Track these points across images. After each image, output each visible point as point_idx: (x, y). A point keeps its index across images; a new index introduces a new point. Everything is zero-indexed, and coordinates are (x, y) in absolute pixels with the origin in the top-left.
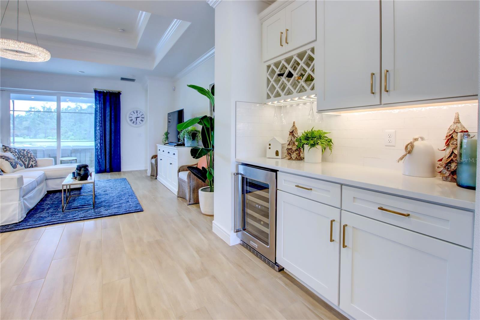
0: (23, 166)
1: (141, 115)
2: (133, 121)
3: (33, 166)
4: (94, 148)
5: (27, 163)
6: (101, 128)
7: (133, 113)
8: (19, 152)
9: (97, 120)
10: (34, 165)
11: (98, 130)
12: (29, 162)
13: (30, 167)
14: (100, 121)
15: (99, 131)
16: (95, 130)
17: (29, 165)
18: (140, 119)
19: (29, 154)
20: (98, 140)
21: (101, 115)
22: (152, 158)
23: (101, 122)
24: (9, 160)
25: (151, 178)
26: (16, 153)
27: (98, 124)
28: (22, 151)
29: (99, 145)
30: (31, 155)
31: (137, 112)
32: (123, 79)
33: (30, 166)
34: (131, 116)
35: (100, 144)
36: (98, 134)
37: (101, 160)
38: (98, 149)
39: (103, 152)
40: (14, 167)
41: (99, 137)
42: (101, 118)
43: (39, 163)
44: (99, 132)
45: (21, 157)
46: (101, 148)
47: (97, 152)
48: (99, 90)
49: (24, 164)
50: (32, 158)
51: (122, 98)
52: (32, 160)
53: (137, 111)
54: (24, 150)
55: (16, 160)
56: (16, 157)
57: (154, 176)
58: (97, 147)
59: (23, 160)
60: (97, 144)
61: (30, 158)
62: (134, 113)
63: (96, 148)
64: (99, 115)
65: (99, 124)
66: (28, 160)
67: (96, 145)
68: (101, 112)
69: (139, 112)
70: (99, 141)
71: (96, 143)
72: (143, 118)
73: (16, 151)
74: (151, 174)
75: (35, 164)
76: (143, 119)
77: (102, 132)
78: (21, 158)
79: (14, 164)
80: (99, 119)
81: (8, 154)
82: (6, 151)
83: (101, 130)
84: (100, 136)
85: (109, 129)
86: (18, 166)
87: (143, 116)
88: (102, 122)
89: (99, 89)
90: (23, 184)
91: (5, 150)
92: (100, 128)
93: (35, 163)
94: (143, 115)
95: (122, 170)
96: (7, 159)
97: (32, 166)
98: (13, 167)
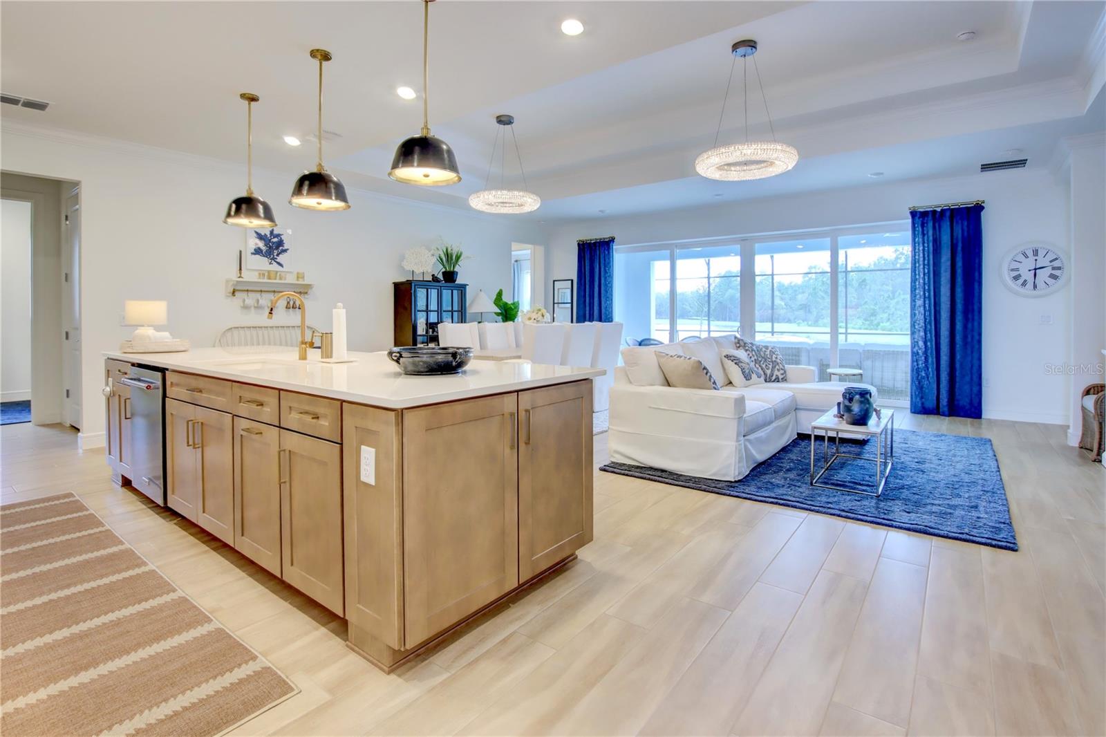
0: (762, 379)
1: (1051, 262)
2: (1021, 281)
3: (778, 378)
4: (909, 350)
5: (768, 372)
6: (927, 302)
7: (1021, 258)
8: (758, 351)
9: (917, 283)
10: (781, 377)
11: (920, 306)
12: (772, 370)
13: (774, 381)
14: (924, 284)
15: (922, 308)
16: (913, 307)
17: (772, 376)
18: (1048, 271)
19: (774, 356)
20: (919, 331)
21: (926, 271)
22: (1087, 392)
23: (927, 288)
24: (740, 364)
25: (1082, 456)
26: (754, 353)
27: (919, 292)
28: (764, 349)
29: (921, 344)
30: (776, 358)
31: (1036, 253)
32: (986, 167)
33: (774, 378)
34: (1015, 265)
35: (925, 343)
36: (920, 318)
37: (925, 383)
38: (918, 353)
39: (932, 361)
40: (747, 377)
41: (922, 324)
42: (926, 278)
43: (789, 375)
44: (923, 312)
45: (760, 359)
46: (925, 353)
47: (917, 361)
48: (922, 210)
49: (765, 374)
50: (778, 364)
51: (986, 218)
52: (777, 367)
53: (1037, 251)
54: (767, 347)
55: (752, 364)
56: (753, 359)
57: (1092, 451)
58: (916, 348)
59: (764, 366)
60: (917, 342)
61: (775, 363)
62: (1027, 257)
63: (913, 353)
64: (922, 270)
65: (922, 293)
66: (771, 366)
67: (914, 344)
68: (926, 262)
69: (1041, 253)
70: (922, 334)
71: (913, 339)
72: (1059, 268)
73: (754, 348)
74: (1081, 442)
75: (782, 376)
76: (1056, 273)
77: (930, 311)
78: (760, 361)
79: (747, 371)
80: (921, 281)
81: (741, 354)
82: (739, 347)
83: (927, 305)
84: (925, 321)
85: (949, 303)
86: (754, 376)
87: (1056, 264)
88: (929, 287)
89: (921, 207)
90: (744, 412)
91: (738, 345)
92: (925, 301)
93: (782, 374)
94: (1056, 259)
95: (983, 417)
96: (737, 361)
97: (777, 380)
98: (745, 377)
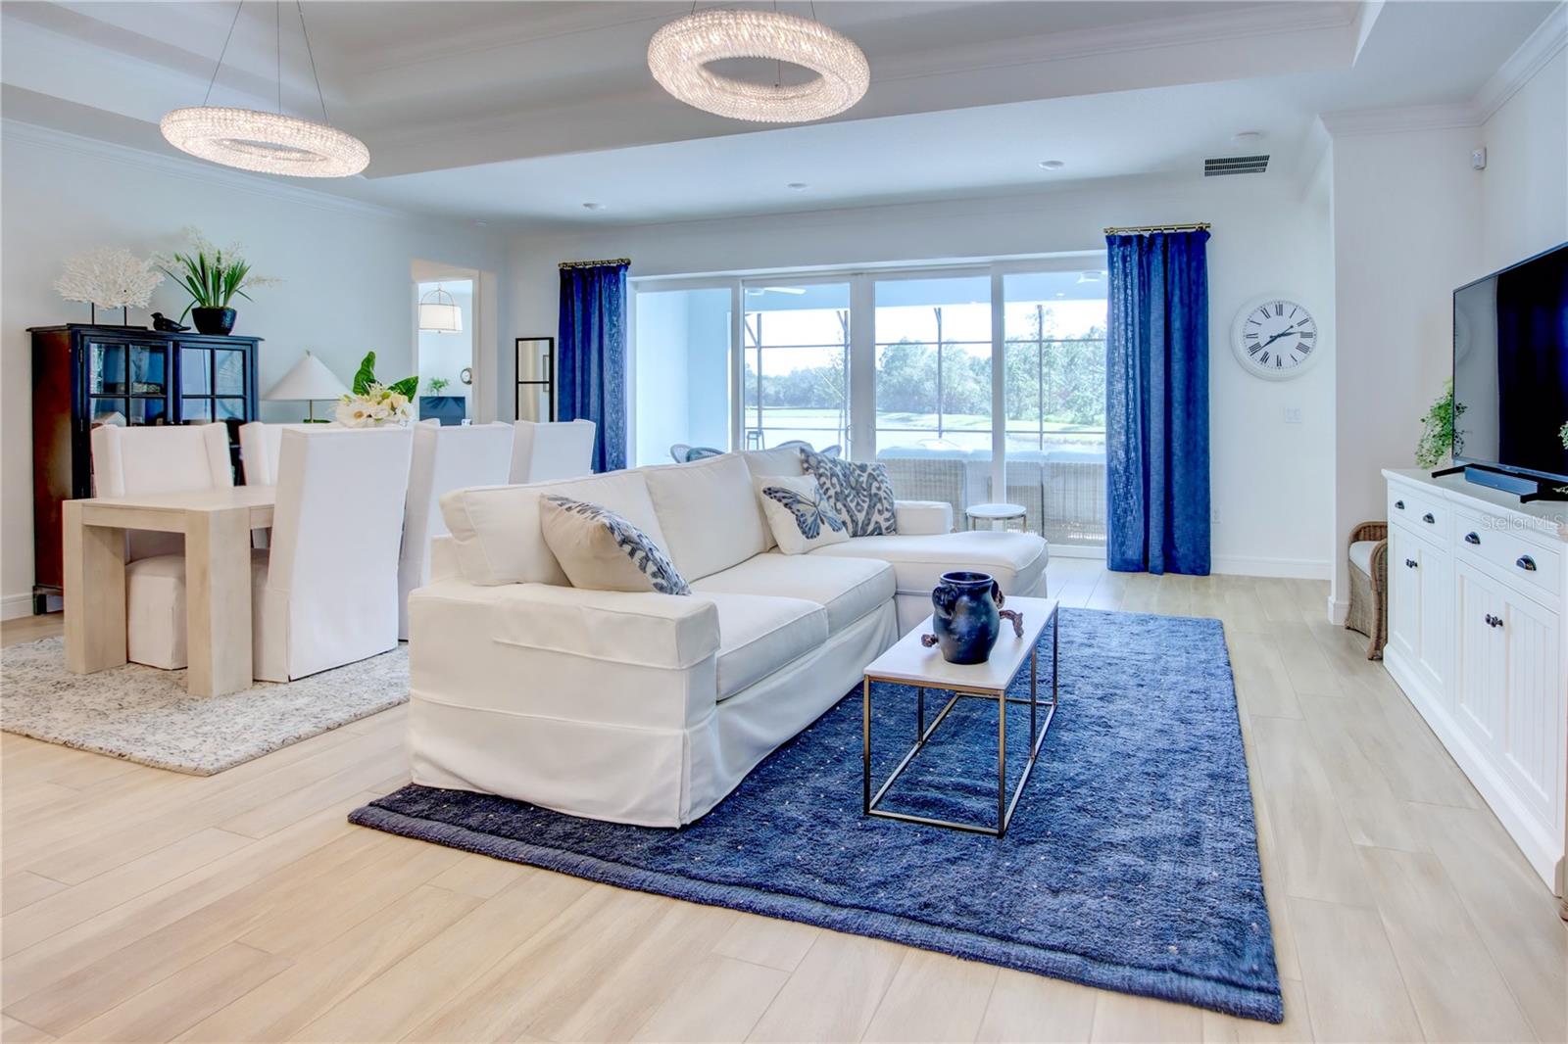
1: (1300, 324)
2: (1260, 355)
3: (880, 528)
4: (1104, 464)
5: (861, 517)
6: (1131, 386)
7: (1261, 318)
8: (844, 475)
9: (1117, 355)
10: (884, 525)
11: (1120, 393)
12: (867, 513)
13: (872, 534)
14: (1127, 356)
15: (1123, 396)
16: (1110, 394)
17: (868, 524)
19: (875, 484)
20: (1119, 433)
21: (1130, 334)
22: (1355, 538)
23: (1130, 362)
24: (796, 507)
26: (835, 480)
27: (1120, 369)
28: (858, 472)
29: (1122, 454)
30: (879, 489)
31: (1279, 310)
33: (871, 528)
34: (1252, 329)
35: (1127, 453)
36: (1120, 411)
37: (1128, 518)
38: (1117, 469)
39: (1138, 484)
40: (809, 531)
41: (1123, 422)
42: (1130, 346)
43: (902, 519)
44: (1124, 401)
45: (846, 492)
46: (1127, 469)
47: (1116, 483)
48: (1122, 234)
49: (853, 521)
50: (880, 500)
52: (879, 506)
53: (1281, 306)
54: (863, 468)
56: (832, 492)
58: (1115, 462)
59: (853, 505)
60: (1116, 452)
61: (874, 500)
62: (1268, 316)
63: (1109, 468)
64: (1123, 334)
65: (1123, 371)
66: (866, 506)
67: (1111, 455)
68: (1129, 321)
69: (1287, 311)
70: (1123, 438)
71: (1110, 446)
72: (1310, 335)
73: (838, 470)
74: (1348, 620)
75: (888, 524)
76: (1307, 342)
77: (1135, 400)
78: (847, 496)
79: (810, 520)
80: (1123, 351)
81: (803, 484)
82: (807, 469)
83: (1131, 391)
84: (1128, 419)
85: (1162, 387)
86: (825, 529)
87: (1306, 328)
88: (1133, 360)
89: (1123, 230)
91: (806, 465)
92: (1127, 384)
93: (887, 520)
94: (1306, 321)
95: (1214, 570)
96: (788, 499)
97: (878, 532)
98: (804, 532)
